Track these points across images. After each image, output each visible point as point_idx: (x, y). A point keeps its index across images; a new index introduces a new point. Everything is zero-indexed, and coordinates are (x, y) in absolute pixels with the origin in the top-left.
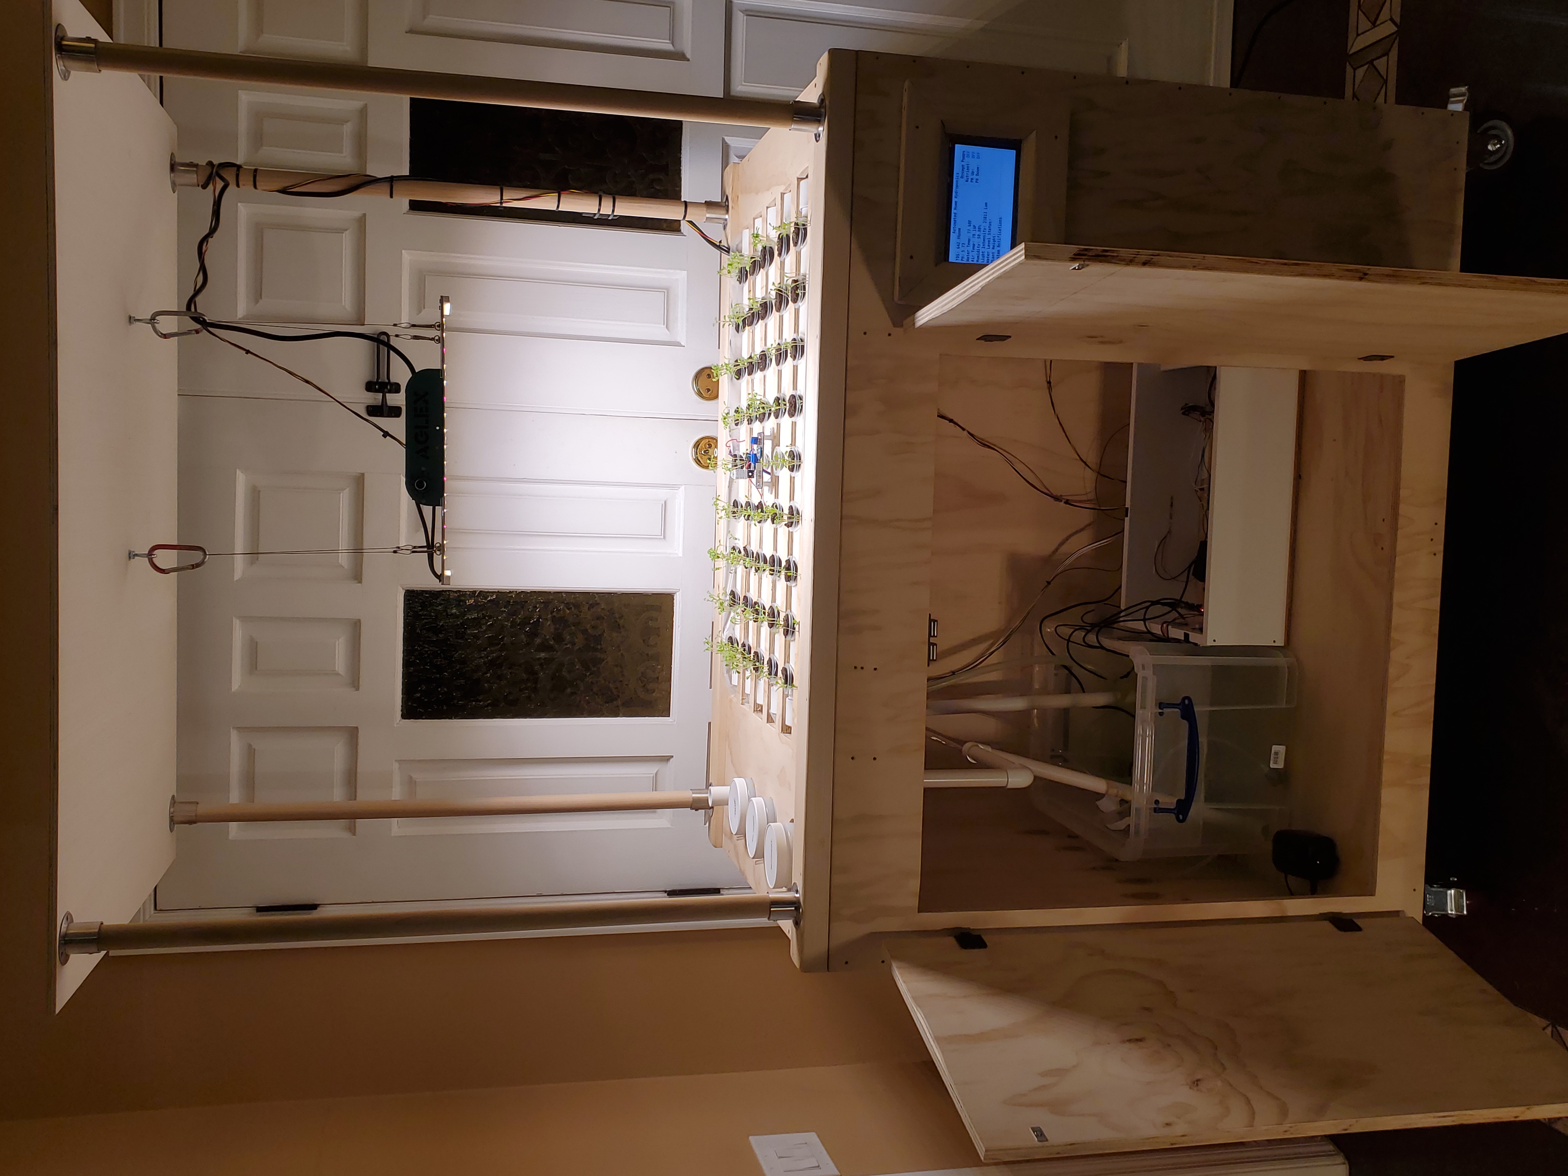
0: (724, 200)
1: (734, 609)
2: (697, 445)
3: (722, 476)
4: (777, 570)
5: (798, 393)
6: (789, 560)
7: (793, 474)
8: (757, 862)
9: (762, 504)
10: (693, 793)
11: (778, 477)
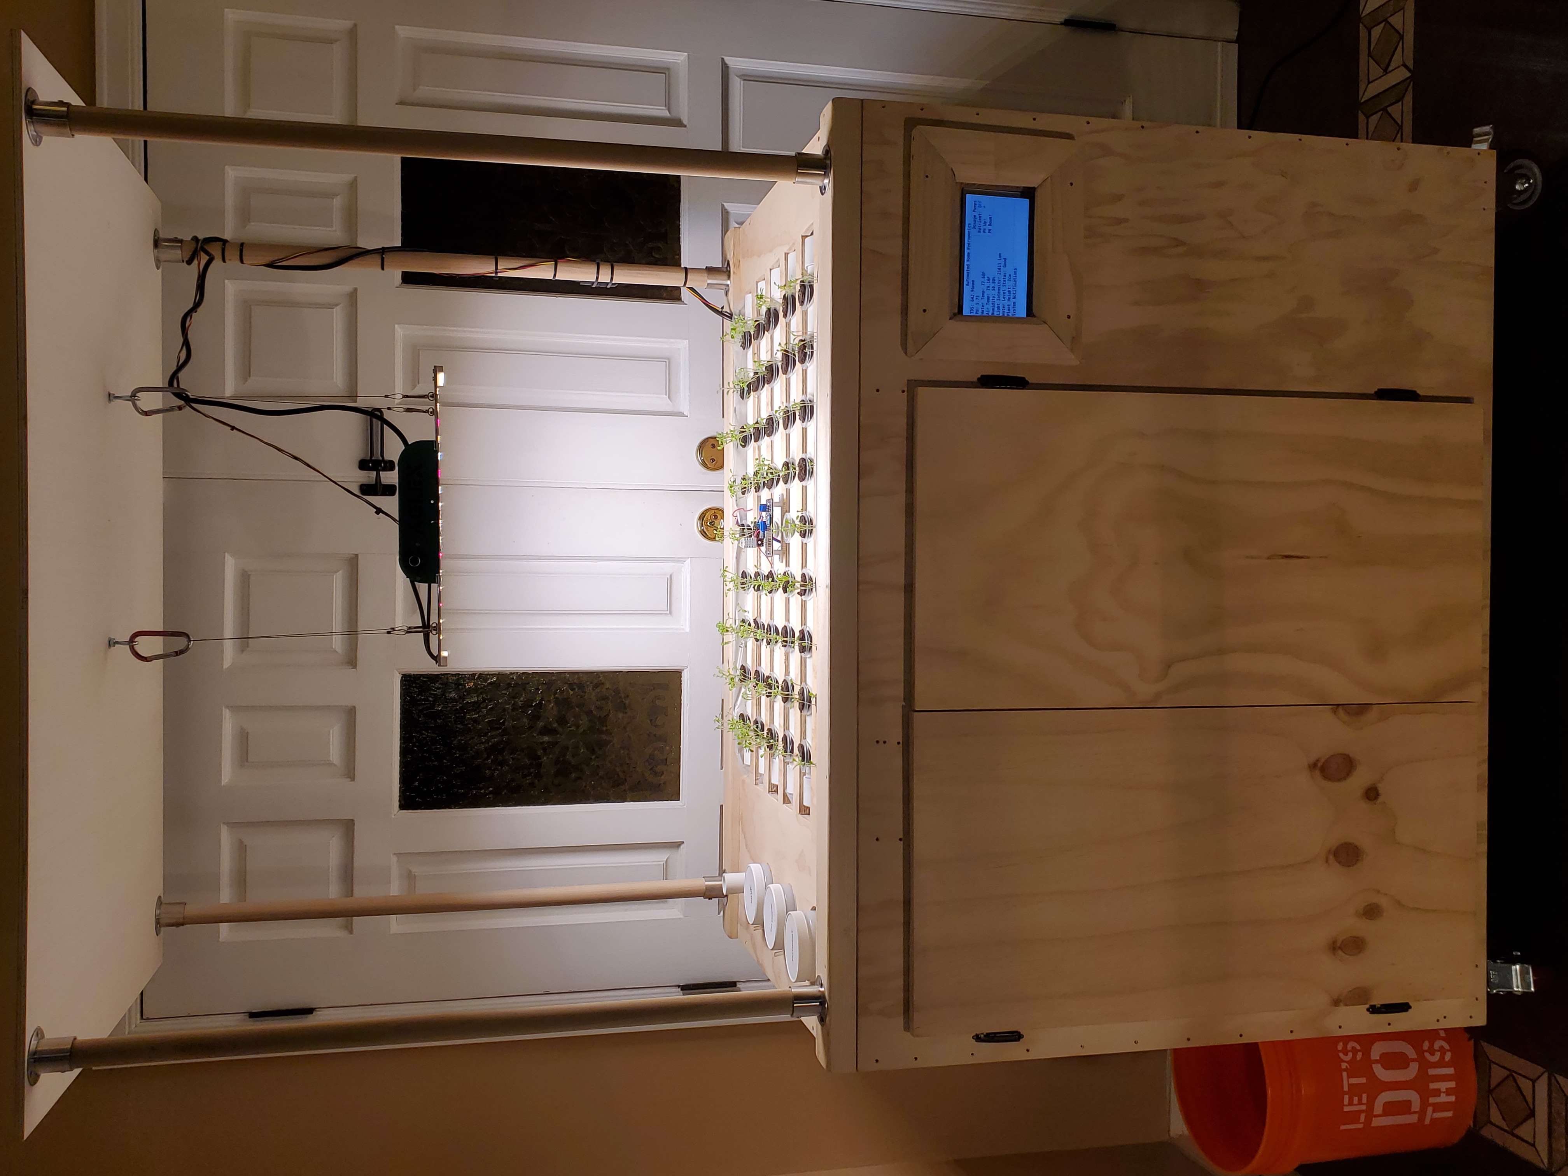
0: (726, 266)
1: (745, 684)
2: (702, 517)
3: (729, 546)
4: (790, 641)
5: (808, 456)
6: (803, 630)
7: (805, 540)
8: (776, 954)
9: (773, 574)
10: (706, 881)
11: (789, 544)
